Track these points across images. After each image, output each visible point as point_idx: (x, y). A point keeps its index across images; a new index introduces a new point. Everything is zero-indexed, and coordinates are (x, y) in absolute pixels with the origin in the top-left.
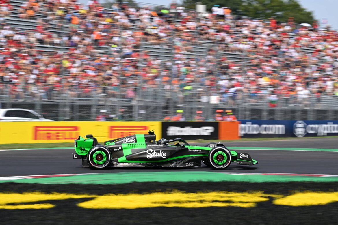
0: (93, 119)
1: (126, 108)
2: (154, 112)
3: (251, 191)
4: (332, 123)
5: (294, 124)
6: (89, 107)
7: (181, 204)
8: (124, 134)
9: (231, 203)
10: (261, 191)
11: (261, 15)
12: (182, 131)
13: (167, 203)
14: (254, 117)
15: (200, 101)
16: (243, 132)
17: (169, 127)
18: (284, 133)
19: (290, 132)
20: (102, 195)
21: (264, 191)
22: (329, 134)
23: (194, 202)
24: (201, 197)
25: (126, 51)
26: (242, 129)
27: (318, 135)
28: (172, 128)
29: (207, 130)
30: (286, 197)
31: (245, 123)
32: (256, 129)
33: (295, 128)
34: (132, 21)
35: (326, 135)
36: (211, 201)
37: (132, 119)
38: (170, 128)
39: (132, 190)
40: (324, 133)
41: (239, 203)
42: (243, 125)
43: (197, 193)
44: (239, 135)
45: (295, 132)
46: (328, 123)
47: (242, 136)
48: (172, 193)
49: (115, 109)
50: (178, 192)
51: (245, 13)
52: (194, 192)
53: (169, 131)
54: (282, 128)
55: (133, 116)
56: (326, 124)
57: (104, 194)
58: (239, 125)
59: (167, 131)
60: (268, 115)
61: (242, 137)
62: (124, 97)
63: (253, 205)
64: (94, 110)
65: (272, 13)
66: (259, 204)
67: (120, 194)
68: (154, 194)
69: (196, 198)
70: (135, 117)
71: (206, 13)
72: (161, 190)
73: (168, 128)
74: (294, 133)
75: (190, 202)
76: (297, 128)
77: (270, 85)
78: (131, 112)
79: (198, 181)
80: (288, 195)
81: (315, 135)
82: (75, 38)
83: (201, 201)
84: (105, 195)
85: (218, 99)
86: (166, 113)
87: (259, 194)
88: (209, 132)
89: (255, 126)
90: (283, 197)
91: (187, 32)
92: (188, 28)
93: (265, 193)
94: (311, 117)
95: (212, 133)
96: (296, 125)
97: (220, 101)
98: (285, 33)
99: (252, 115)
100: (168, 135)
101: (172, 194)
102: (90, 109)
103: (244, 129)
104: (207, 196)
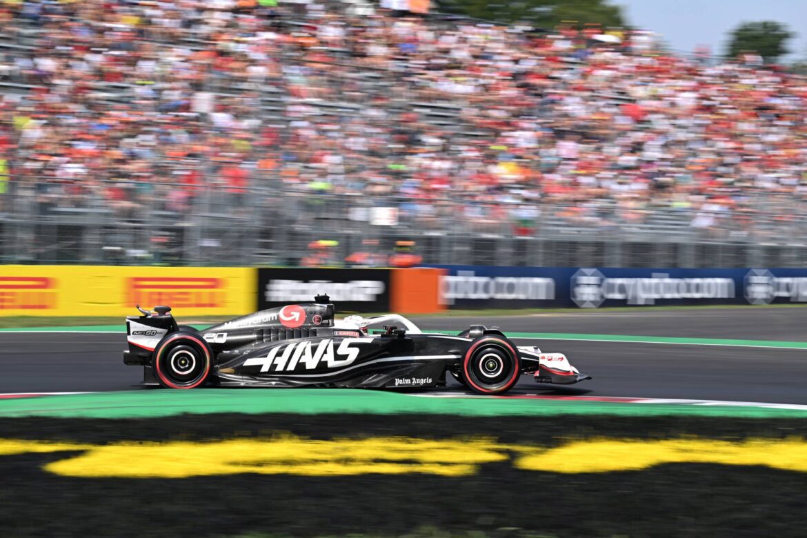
0: (88, 259)
1: (174, 234)
2: (239, 244)
3: (466, 437)
4: (667, 275)
5: (573, 277)
6: (77, 230)
7: (294, 467)
8: (164, 297)
9: (414, 465)
10: (491, 436)
11: (496, 13)
12: (303, 292)
13: (260, 464)
14: (480, 258)
15: (346, 219)
16: (452, 295)
17: (272, 281)
18: (552, 297)
19: (564, 297)
20: (104, 443)
21: (497, 438)
22: (661, 302)
23: (326, 461)
24: (345, 449)
25: (175, 96)
26: (447, 287)
27: (629, 303)
28: (278, 283)
29: (365, 290)
30: (545, 451)
31: (454, 273)
32: (486, 288)
33: (574, 287)
34: (188, 24)
35: (653, 303)
36: (371, 461)
37: (181, 261)
38: (273, 283)
39: (178, 433)
40: (647, 300)
41: (438, 465)
42: (451, 279)
43: (332, 440)
44: (440, 302)
45: (575, 296)
46: (654, 274)
47: (452, 303)
48: (274, 440)
49: (140, 235)
50: (290, 438)
51: (463, 8)
52: (326, 439)
53: (271, 290)
54: (548, 286)
55: (184, 253)
56: (649, 276)
57: (109, 442)
58: (440, 277)
59: (267, 290)
60: (514, 254)
61: (450, 307)
62: (163, 207)
63: (470, 469)
64: (90, 239)
65: (528, 7)
66: (484, 467)
67: (151, 443)
68: (229, 441)
69: (330, 453)
70: (188, 256)
71: (368, 7)
72: (250, 434)
73: (268, 283)
74: (573, 299)
75: (316, 461)
76: (578, 285)
77: (518, 182)
78: (180, 244)
79: (341, 412)
80: (551, 447)
81: (622, 303)
82: (47, 64)
83: (347, 461)
84: (110, 445)
85: (394, 216)
86: (266, 246)
87: (483, 444)
88: (372, 295)
89: (482, 280)
90: (538, 452)
91: (320, 52)
92: (323, 43)
93: (500, 441)
94: (616, 259)
95: (378, 296)
96: (575, 280)
97: (401, 219)
98: (554, 58)
99: (476, 253)
100: (268, 300)
101: (273, 442)
102: (79, 235)
103: (456, 287)
104: (360, 448)
